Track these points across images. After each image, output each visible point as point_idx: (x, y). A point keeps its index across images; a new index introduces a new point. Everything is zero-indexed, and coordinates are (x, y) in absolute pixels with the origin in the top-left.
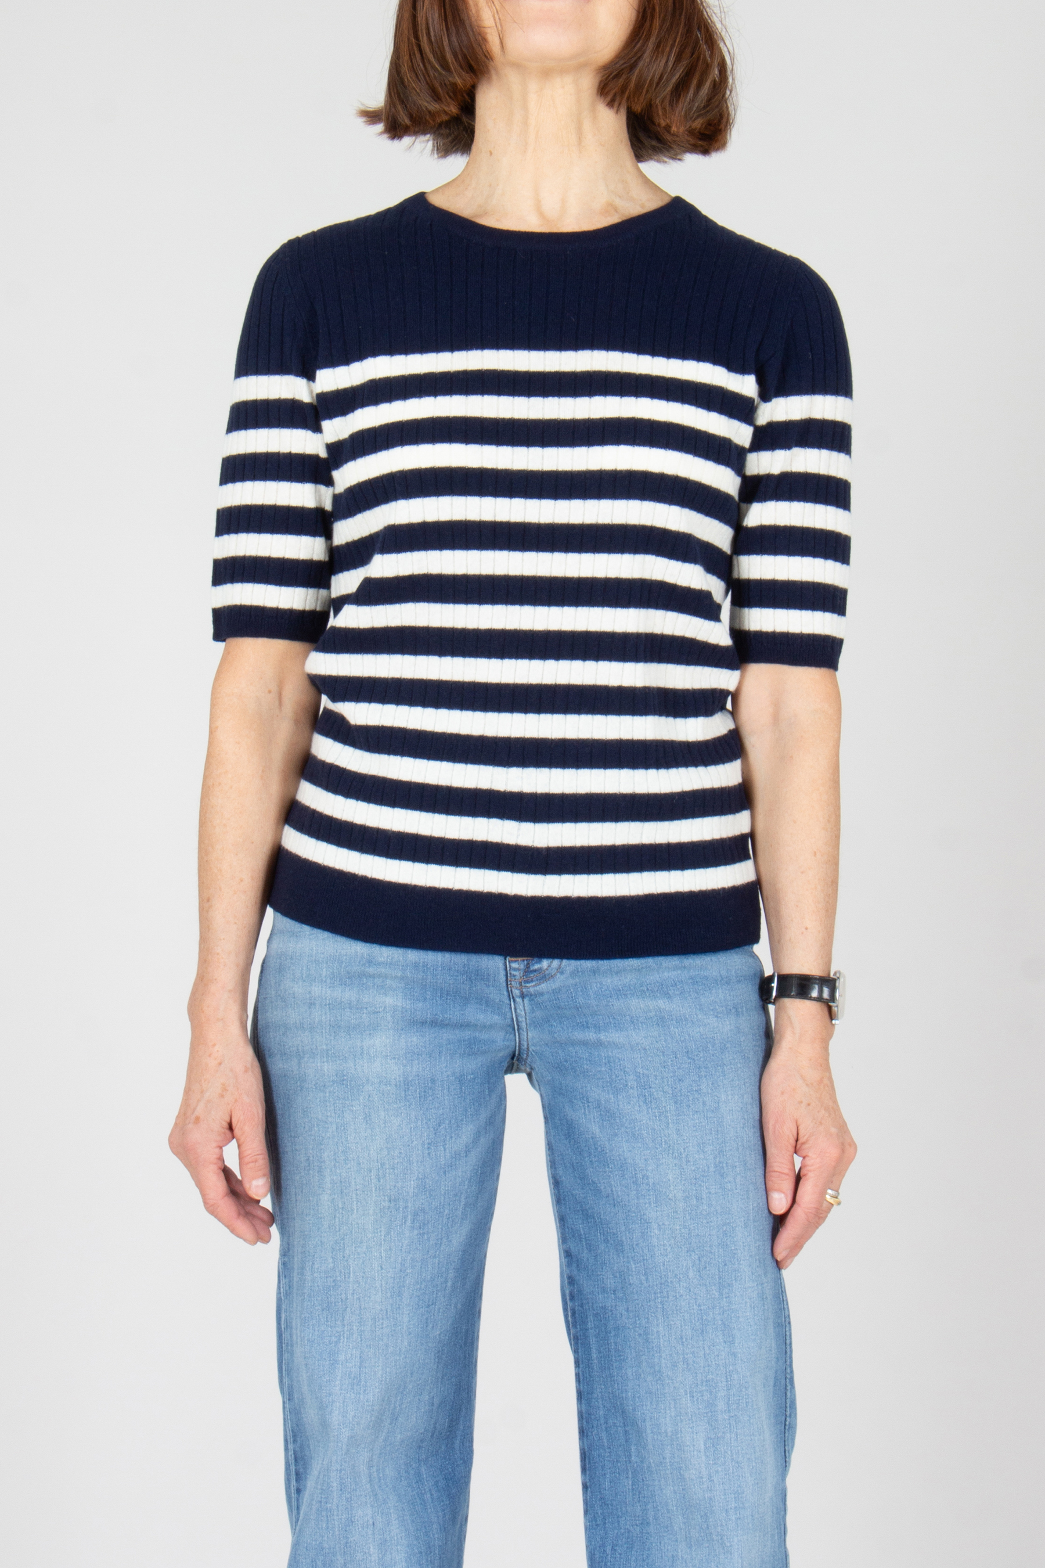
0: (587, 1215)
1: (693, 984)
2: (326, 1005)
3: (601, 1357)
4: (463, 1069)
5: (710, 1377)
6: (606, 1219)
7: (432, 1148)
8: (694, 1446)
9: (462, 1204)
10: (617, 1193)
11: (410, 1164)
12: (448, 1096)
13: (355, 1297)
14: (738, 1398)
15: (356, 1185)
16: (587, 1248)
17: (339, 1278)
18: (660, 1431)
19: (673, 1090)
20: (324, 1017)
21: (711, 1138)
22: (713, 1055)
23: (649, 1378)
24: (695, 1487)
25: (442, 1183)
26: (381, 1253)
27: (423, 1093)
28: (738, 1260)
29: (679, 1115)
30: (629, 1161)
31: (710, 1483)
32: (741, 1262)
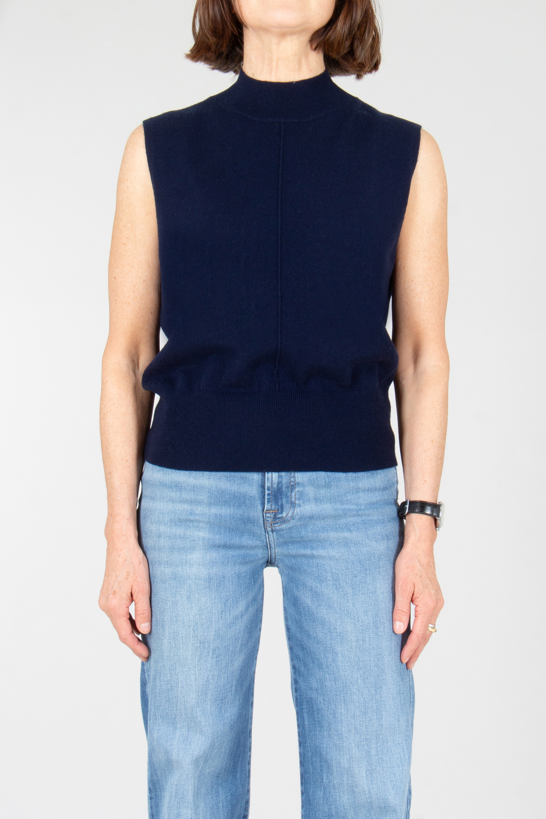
0: (303, 648)
1: (364, 524)
2: (167, 536)
3: (310, 724)
4: (240, 570)
5: (368, 737)
6: (313, 650)
7: (223, 614)
8: (360, 774)
9: (240, 644)
10: (320, 637)
11: (211, 623)
12: (232, 585)
13: (182, 695)
14: (382, 748)
15: (182, 634)
16: (303, 665)
17: (173, 685)
18: (340, 766)
19: (351, 582)
20: (166, 543)
21: (371, 608)
22: (374, 563)
23: (335, 737)
24: (361, 796)
25: (228, 633)
26: (196, 671)
27: (218, 584)
28: (385, 674)
29: (354, 595)
30: (327, 620)
31: (370, 794)
32: (387, 675)
